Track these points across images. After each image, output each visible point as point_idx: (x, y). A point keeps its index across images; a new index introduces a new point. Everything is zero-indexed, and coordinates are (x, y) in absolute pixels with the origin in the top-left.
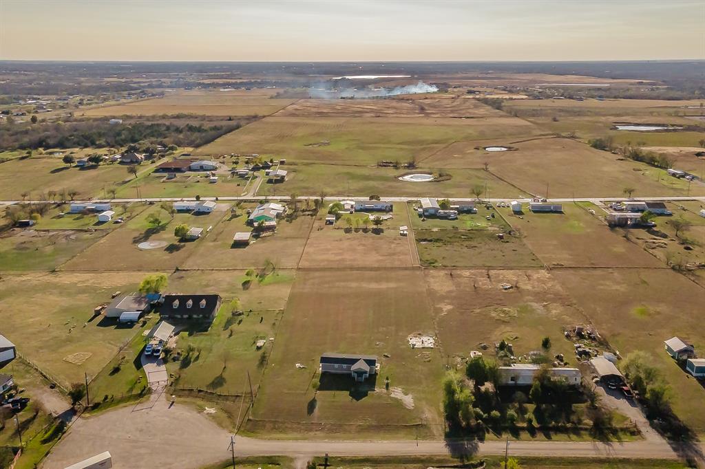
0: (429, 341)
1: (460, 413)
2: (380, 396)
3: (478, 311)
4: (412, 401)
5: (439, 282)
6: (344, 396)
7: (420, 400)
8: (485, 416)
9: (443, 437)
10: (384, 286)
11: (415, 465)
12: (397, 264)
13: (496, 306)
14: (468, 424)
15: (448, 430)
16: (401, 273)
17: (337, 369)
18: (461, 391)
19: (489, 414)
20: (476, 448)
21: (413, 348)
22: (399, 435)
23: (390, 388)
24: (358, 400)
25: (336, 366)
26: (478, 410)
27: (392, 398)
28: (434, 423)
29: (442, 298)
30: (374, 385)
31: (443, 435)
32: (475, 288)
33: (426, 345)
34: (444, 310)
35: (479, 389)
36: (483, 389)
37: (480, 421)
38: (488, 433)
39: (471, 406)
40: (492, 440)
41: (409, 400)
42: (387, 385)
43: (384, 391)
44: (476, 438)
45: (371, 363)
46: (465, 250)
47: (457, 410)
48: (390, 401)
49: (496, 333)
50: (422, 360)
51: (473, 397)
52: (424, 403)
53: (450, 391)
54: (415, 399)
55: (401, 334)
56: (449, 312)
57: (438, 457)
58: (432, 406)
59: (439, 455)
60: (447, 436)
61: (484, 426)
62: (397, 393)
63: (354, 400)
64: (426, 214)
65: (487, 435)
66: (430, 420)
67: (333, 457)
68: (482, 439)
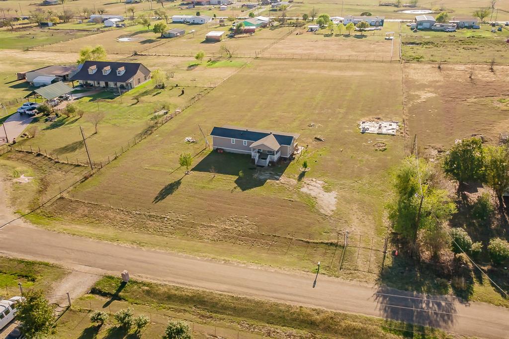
0: (389, 127)
1: (421, 233)
2: (282, 189)
3: (473, 100)
4: (333, 201)
5: (422, 73)
6: (226, 182)
7: (349, 202)
8: (476, 246)
9: (376, 277)
10: (348, 74)
11: (294, 331)
12: (372, 58)
13: (502, 97)
14: (435, 257)
15: (389, 262)
16: (375, 64)
17: (233, 146)
18: (430, 192)
19: (486, 243)
20: (447, 316)
21: (363, 133)
22: (286, 259)
23: (305, 179)
24: (243, 190)
25: (233, 140)
26: (461, 232)
27: (301, 195)
28: (363, 245)
29: (422, 87)
30: (282, 172)
31: (377, 271)
32: (472, 79)
33: (384, 131)
34: (423, 97)
35: (465, 197)
36: (473, 197)
37: (464, 255)
38: (481, 281)
39: (445, 224)
40: (490, 302)
41: (328, 201)
42: (302, 175)
43: (294, 182)
44: (451, 291)
45: (285, 140)
46: (462, 50)
47: (415, 226)
48: (295, 197)
49: (501, 125)
50: (373, 148)
51: (453, 206)
52: (355, 207)
53: (407, 189)
54: (342, 199)
55: (350, 117)
56: (429, 100)
57: (349, 322)
58: (368, 213)
59: (355, 318)
60: (385, 276)
61: (471, 265)
62: (314, 188)
63: (239, 189)
64: (419, 27)
65: (476, 287)
66: (358, 238)
67: (136, 282)
68: (464, 295)
